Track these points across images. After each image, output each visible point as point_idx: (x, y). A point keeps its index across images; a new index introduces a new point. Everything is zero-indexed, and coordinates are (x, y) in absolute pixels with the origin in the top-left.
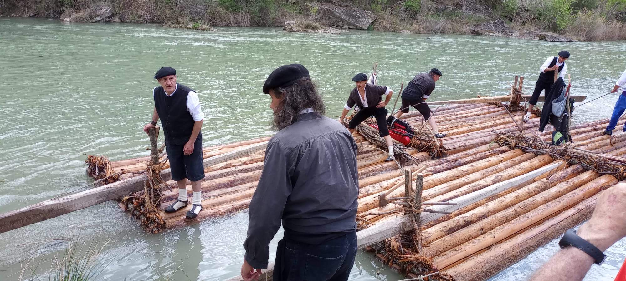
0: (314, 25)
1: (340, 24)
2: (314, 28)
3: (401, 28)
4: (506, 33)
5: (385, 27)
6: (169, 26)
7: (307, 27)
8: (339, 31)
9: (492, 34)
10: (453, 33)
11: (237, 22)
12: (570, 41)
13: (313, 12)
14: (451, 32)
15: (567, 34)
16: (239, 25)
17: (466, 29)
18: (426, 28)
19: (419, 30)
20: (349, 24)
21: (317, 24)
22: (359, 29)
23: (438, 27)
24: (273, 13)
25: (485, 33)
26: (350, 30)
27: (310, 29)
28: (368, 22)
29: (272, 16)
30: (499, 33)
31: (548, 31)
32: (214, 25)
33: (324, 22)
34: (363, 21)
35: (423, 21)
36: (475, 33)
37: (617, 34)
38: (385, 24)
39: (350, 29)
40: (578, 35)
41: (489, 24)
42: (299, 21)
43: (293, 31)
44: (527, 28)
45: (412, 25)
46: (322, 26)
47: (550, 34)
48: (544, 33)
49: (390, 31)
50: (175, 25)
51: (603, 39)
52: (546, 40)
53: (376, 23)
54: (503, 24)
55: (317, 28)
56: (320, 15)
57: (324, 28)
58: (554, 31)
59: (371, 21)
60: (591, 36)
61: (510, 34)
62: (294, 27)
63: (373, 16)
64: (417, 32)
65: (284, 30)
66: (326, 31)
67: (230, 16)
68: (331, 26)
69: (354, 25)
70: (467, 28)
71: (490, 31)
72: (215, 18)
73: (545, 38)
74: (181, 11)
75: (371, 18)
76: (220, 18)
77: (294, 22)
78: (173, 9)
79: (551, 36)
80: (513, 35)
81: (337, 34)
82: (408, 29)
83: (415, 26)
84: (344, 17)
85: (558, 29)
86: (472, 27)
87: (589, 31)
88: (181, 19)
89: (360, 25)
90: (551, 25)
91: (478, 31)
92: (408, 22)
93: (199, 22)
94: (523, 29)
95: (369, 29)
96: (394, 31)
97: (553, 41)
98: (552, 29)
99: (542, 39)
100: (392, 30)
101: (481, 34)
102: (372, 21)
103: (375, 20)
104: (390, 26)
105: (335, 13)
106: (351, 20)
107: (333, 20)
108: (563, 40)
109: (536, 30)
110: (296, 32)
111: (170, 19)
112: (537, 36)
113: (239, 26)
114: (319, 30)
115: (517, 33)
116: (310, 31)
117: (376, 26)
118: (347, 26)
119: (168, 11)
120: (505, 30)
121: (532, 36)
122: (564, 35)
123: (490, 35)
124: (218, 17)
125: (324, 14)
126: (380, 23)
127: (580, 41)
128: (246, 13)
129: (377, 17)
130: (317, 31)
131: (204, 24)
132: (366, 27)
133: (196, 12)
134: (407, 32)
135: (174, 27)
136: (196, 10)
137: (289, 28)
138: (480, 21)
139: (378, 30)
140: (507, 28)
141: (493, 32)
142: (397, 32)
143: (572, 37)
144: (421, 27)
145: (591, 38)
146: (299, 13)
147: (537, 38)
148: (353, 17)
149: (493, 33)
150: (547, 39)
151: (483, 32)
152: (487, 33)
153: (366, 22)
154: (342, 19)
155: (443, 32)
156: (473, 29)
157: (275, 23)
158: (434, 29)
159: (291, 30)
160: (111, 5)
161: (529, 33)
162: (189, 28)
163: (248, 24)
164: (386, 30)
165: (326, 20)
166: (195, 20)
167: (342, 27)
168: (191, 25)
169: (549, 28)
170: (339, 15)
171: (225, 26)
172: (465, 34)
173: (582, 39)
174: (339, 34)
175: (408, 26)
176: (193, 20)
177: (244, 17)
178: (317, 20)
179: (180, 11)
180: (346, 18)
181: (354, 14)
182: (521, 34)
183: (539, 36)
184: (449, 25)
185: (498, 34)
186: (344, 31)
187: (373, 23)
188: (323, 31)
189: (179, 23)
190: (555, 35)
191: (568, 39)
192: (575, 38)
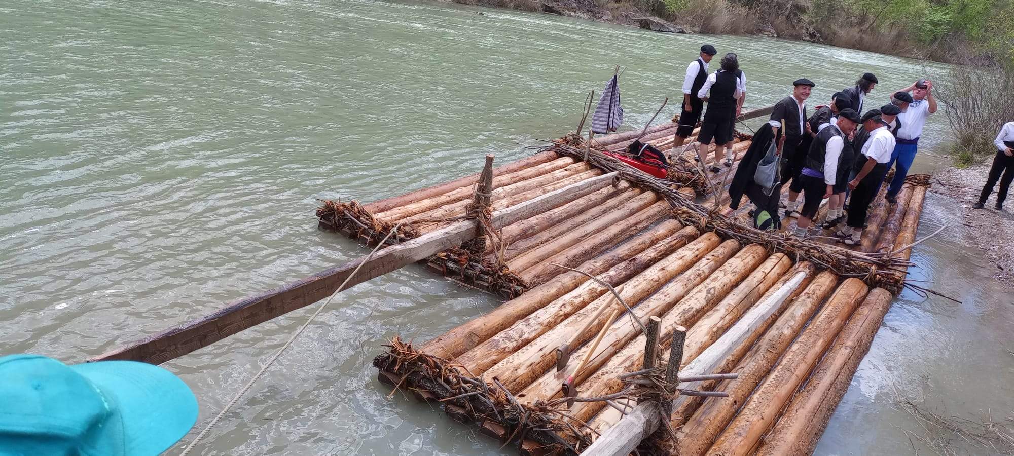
4: (594, 14)
9: (573, 14)
12: (683, 32)
14: (512, 4)
15: (678, 20)
17: (536, 2)
25: (564, 11)
30: (583, 13)
31: (652, 14)
36: (548, 10)
37: (742, 25)
40: (692, 25)
44: (622, 8)
47: (655, 19)
48: (647, 17)
51: (724, 32)
52: (651, 29)
58: (660, 15)
60: (709, 27)
61: (600, 15)
71: (571, 9)
73: (648, 25)
79: (658, 23)
80: (605, 18)
85: (666, 12)
86: (545, 1)
87: (707, 18)
90: (656, 5)
91: (553, 7)
94: (617, 8)
97: (659, 31)
98: (657, 12)
99: (644, 28)
101: (558, 13)
108: (672, 30)
109: (635, 12)
112: (637, 21)
115: (608, 15)
120: (593, 9)
121: (630, 21)
122: (673, 22)
123: (570, 15)
127: (695, 32)
140: (595, 5)
141: (575, 10)
143: (685, 26)
145: (709, 30)
147: (638, 24)
149: (575, 12)
150: (651, 27)
151: (560, 10)
152: (567, 11)
155: (500, 5)
156: (545, 3)
161: (627, 16)
169: (653, 10)
172: (533, 10)
173: (697, 29)
182: (614, 16)
185: (581, 15)
190: (662, 22)
191: (679, 29)
192: (688, 28)
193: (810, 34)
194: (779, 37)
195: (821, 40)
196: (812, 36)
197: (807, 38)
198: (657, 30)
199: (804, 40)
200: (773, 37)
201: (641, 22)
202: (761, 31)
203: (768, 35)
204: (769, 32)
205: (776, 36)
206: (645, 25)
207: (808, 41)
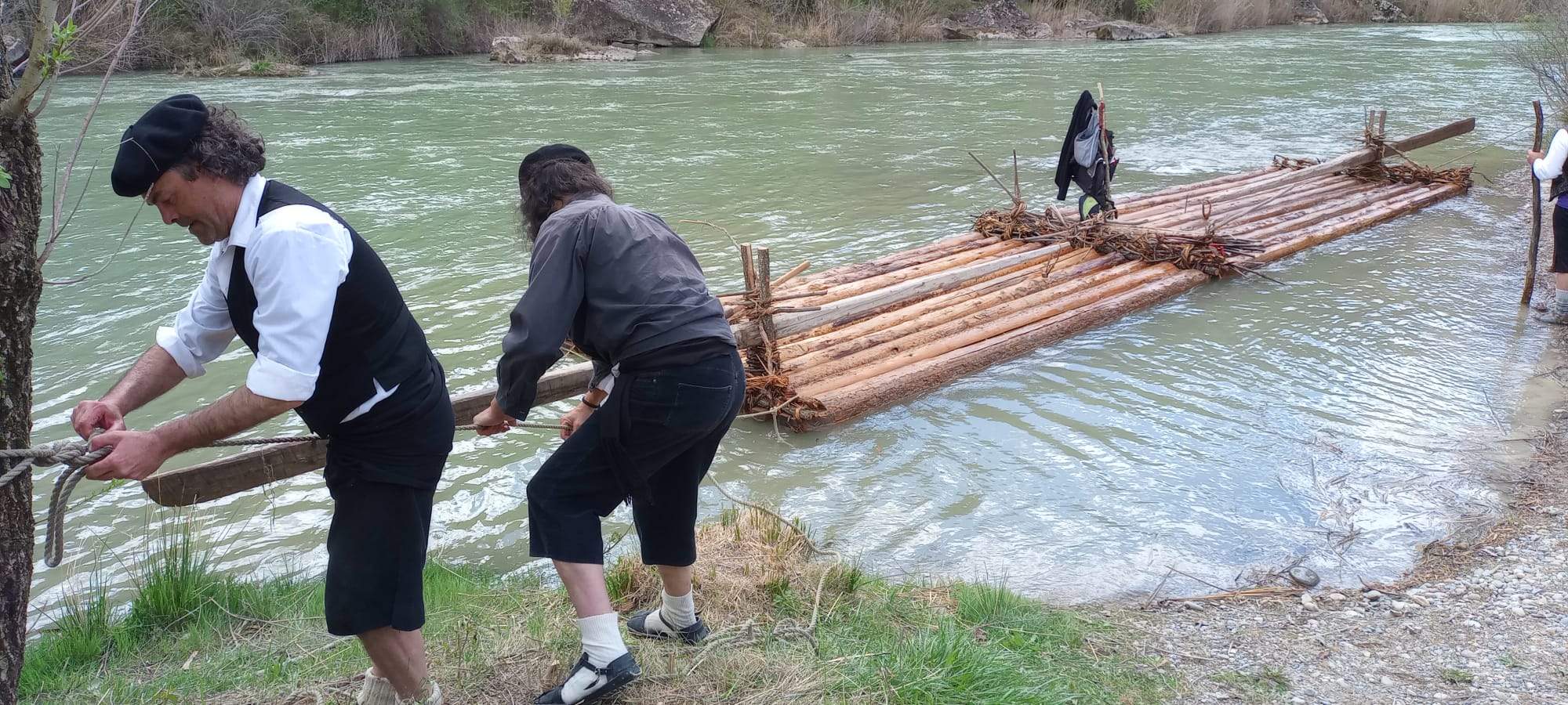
0: (569, 41)
1: (633, 36)
2: (567, 50)
3: (782, 37)
4: (1024, 31)
5: (743, 36)
6: (190, 73)
7: (551, 48)
8: (632, 54)
9: (991, 35)
10: (904, 40)
11: (366, 49)
12: (1166, 37)
13: (561, 9)
14: (898, 36)
15: (1158, 20)
16: (371, 57)
17: (932, 27)
18: (839, 33)
19: (824, 39)
20: (655, 35)
21: (575, 41)
22: (679, 47)
23: (867, 28)
24: (458, 21)
25: (976, 34)
26: (659, 50)
27: (557, 52)
28: (699, 27)
29: (457, 26)
30: (1006, 32)
31: (1115, 18)
32: (308, 62)
33: (592, 34)
34: (687, 26)
35: (830, 17)
36: (953, 36)
37: (1266, 12)
38: (742, 28)
39: (658, 46)
40: (1181, 22)
41: (982, 11)
42: (528, 36)
43: (516, 61)
44: (1068, 15)
45: (806, 26)
46: (588, 44)
47: (1122, 23)
48: (1107, 23)
49: (755, 46)
50: (205, 69)
51: (1236, 29)
52: (1113, 39)
53: (719, 28)
54: (1014, 8)
55: (577, 51)
56: (580, 16)
57: (594, 47)
58: (1129, 18)
59: (706, 24)
60: (1210, 22)
61: (1033, 31)
62: (517, 50)
63: (710, 11)
64: (818, 44)
65: (491, 60)
66: (599, 56)
67: (347, 36)
68: (609, 43)
69: (667, 37)
70: (934, 26)
71: (987, 29)
72: (307, 43)
73: (1109, 33)
74: (217, 33)
75: (706, 16)
76: (321, 42)
77: (516, 39)
78: (192, 29)
79: (1124, 28)
80: (1040, 34)
81: (629, 60)
82: (799, 38)
83: (814, 30)
84: (638, 17)
85: (1138, 10)
86: (945, 23)
87: (1204, 11)
88: (218, 54)
89: (682, 37)
91: (959, 30)
92: (796, 20)
93: (268, 56)
94: (1060, 17)
95: (703, 45)
96: (764, 46)
97: (1128, 39)
98: (1124, 12)
99: (1103, 39)
100: (760, 43)
101: (967, 37)
102: (709, 24)
103: (717, 21)
104: (754, 34)
105: (616, 8)
106: (658, 25)
107: (613, 28)
108: (1149, 35)
109: (1088, 17)
110: (524, 62)
111: (188, 57)
112: (1092, 31)
113: (374, 59)
114: (581, 55)
115: (1046, 29)
116: (559, 57)
117: (721, 36)
118: (649, 41)
119: (180, 37)
120: (1021, 23)
121: (1080, 31)
122: (1151, 24)
123: (986, 39)
124: (314, 40)
125: (589, 14)
126: (729, 29)
127: (1187, 34)
128: (388, 25)
129: (720, 15)
130: (576, 57)
131: (282, 61)
132: (696, 39)
133: (256, 33)
134: (795, 45)
135: (204, 76)
136: (256, 27)
137: (505, 54)
138: (963, 7)
139: (727, 46)
140: (1023, 18)
141: (993, 30)
142: (771, 47)
143: (1169, 27)
144: (829, 31)
145: (1211, 27)
146: (525, 16)
147: (1093, 35)
148: (663, 16)
149: (994, 33)
150: (1114, 36)
151: (970, 33)
152: (981, 34)
153: (696, 28)
154: (635, 24)
155: (879, 40)
156: (947, 27)
157: (467, 45)
158: (858, 32)
159: (511, 60)
160: (19, 31)
161: (1075, 26)
162: (244, 75)
163: (396, 53)
164: (746, 43)
165: (594, 28)
166: (255, 53)
167: (637, 43)
168: (247, 65)
169: (1118, 10)
170: (627, 15)
171: (337, 62)
172: (929, 39)
173: (1190, 29)
174: (634, 60)
175: (798, 31)
176: (252, 52)
177: (382, 36)
178: (572, 31)
179: (212, 31)
180: (645, 20)
181: (662, 9)
182: (1056, 31)
183: (1095, 32)
184: (891, 22)
185: (1004, 35)
186: (644, 52)
187: (712, 29)
188: (591, 57)
189: (213, 63)
190: (1132, 25)
191: (1160, 32)
192: (1175, 30)
193: (1384, 10)
194: (1332, 21)
195: (1404, 16)
196: (1388, 12)
197: (1380, 18)
198: (1125, 38)
199: (1375, 21)
200: (1322, 23)
201: (1097, 31)
202: (1300, 17)
203: (1313, 23)
204: (1315, 16)
205: (1326, 21)
206: (1105, 35)
207: (1381, 21)
